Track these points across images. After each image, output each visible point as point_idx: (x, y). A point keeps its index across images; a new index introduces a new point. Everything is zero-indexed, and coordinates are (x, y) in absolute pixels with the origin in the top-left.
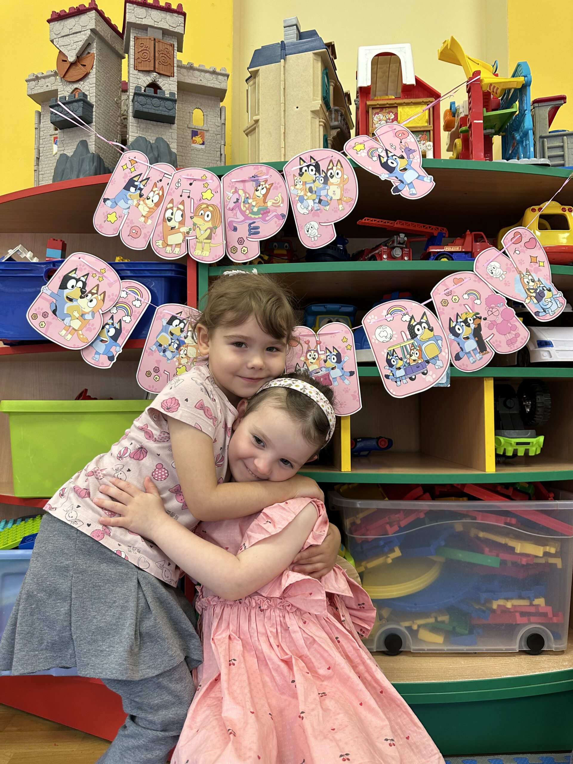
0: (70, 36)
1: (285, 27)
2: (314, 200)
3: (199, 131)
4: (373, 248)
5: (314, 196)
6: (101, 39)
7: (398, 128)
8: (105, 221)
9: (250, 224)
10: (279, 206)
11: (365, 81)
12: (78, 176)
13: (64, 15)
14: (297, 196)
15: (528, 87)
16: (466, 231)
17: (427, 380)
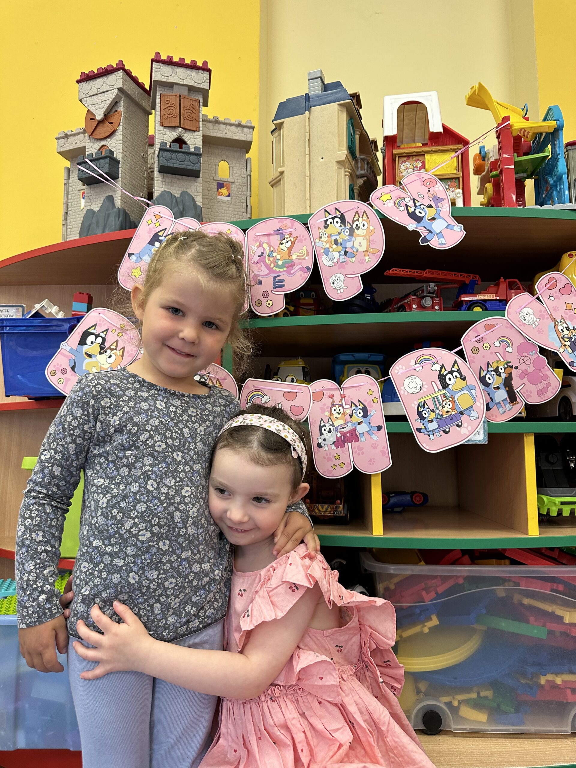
0: (98, 95)
1: (309, 80)
2: (339, 252)
3: (225, 183)
4: (402, 298)
5: (340, 248)
6: (129, 97)
7: (426, 177)
8: (129, 276)
9: (275, 278)
11: (391, 130)
12: (104, 232)
13: (93, 76)
14: (322, 248)
15: (560, 131)
16: (500, 278)
17: (462, 433)
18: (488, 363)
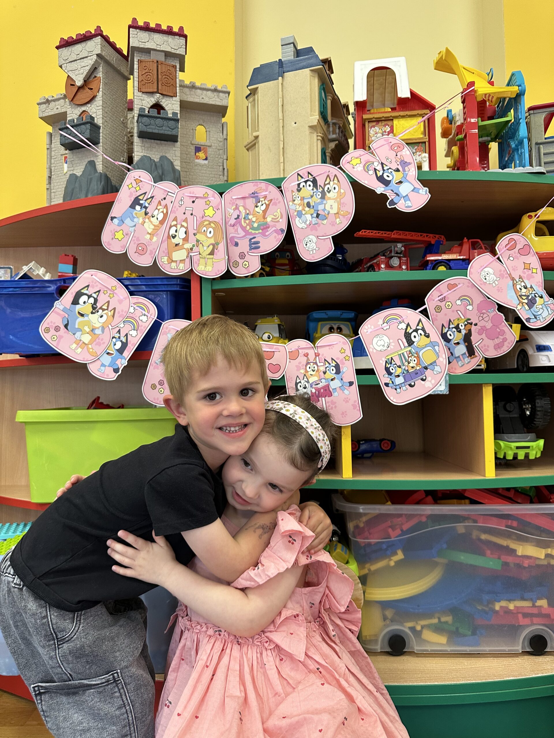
0: (78, 61)
1: (282, 45)
2: (312, 215)
3: (202, 147)
4: (371, 258)
5: (312, 211)
6: (107, 63)
7: (394, 141)
8: (113, 239)
9: (251, 240)
10: (278, 221)
11: (361, 95)
12: (86, 196)
13: (72, 42)
14: (296, 211)
15: (522, 97)
16: (464, 239)
17: (427, 386)
18: (450, 321)
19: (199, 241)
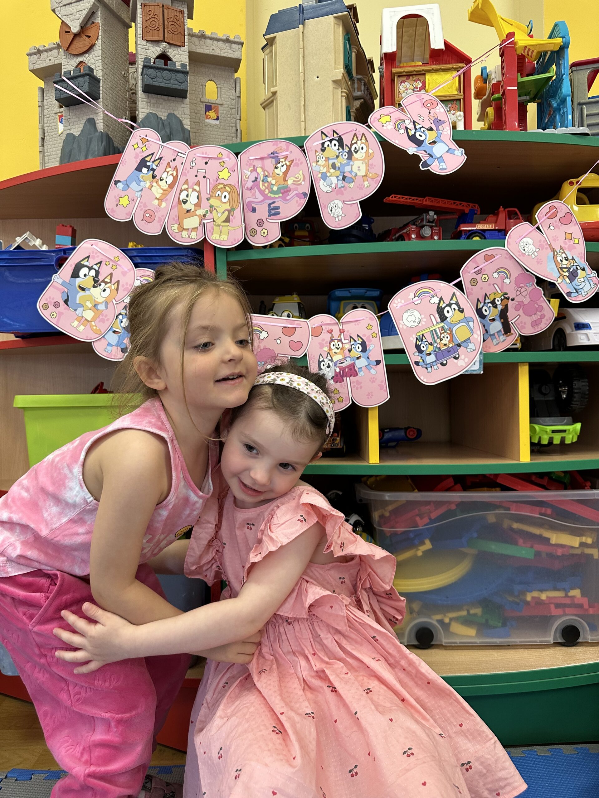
0: (73, 5)
2: (337, 177)
3: (213, 105)
4: (400, 228)
5: (338, 173)
6: (106, 7)
7: (426, 97)
8: (117, 205)
9: (269, 205)
10: (301, 184)
11: (390, 46)
12: (86, 157)
14: (319, 172)
15: (566, 50)
16: (500, 208)
17: (459, 365)
18: (486, 295)
19: (213, 206)
